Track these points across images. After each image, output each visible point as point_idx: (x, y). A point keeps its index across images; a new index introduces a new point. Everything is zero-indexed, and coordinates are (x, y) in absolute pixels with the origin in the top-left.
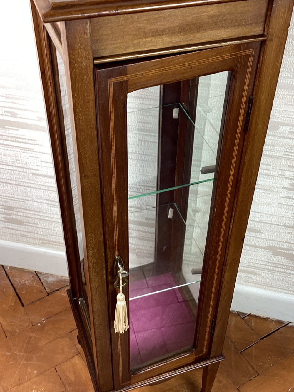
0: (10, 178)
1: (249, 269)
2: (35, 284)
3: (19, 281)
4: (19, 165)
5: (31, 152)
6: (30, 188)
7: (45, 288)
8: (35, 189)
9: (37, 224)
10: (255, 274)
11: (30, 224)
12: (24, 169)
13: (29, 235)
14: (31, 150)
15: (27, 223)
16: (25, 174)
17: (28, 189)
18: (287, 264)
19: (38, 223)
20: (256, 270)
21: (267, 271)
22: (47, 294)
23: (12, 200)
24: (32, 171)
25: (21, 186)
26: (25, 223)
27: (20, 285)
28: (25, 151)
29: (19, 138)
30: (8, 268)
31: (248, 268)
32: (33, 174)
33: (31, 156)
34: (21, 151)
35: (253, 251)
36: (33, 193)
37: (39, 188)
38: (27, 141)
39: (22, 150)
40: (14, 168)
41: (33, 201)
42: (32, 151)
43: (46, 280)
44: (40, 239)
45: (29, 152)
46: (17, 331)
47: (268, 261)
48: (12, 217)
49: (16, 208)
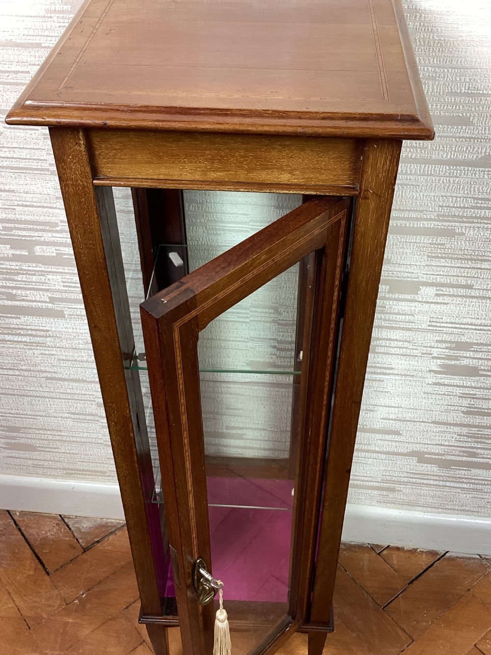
0: (11, 387)
1: (385, 484)
2: (61, 535)
3: (37, 533)
4: (24, 368)
5: (41, 348)
6: (43, 399)
7: (77, 540)
8: (51, 400)
9: (58, 448)
10: (393, 490)
11: (47, 450)
12: (32, 372)
13: (46, 464)
14: (42, 345)
15: (42, 447)
16: (35, 379)
17: (41, 401)
18: (440, 474)
19: (60, 447)
20: (394, 485)
21: (411, 485)
22: (83, 551)
23: (15, 417)
24: (44, 375)
25: (29, 396)
26: (39, 449)
27: (39, 539)
28: (33, 348)
29: (22, 329)
30: (18, 514)
31: (382, 484)
32: (47, 378)
33: (42, 354)
34: (25, 347)
35: (389, 460)
36: (49, 405)
37: (58, 397)
38: (34, 333)
39: (27, 345)
40: (17, 373)
41: (49, 417)
42: (44, 347)
43: (78, 528)
44: (64, 469)
45: (38, 348)
46: (45, 616)
47: (411, 471)
48: (17, 441)
49: (23, 428)
